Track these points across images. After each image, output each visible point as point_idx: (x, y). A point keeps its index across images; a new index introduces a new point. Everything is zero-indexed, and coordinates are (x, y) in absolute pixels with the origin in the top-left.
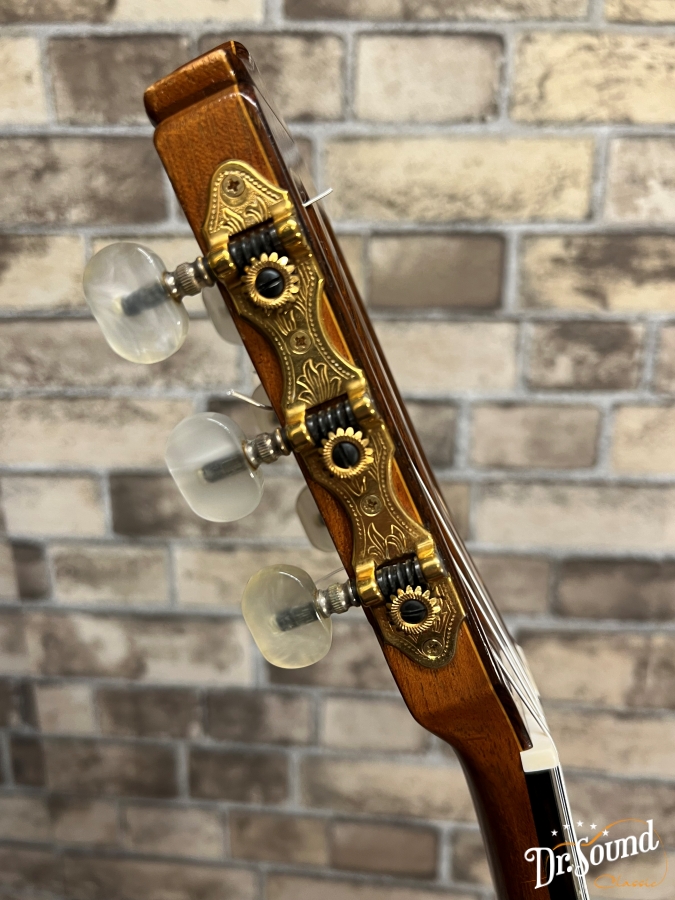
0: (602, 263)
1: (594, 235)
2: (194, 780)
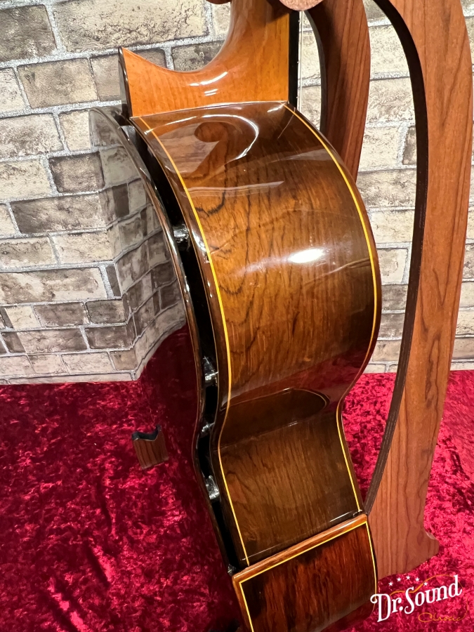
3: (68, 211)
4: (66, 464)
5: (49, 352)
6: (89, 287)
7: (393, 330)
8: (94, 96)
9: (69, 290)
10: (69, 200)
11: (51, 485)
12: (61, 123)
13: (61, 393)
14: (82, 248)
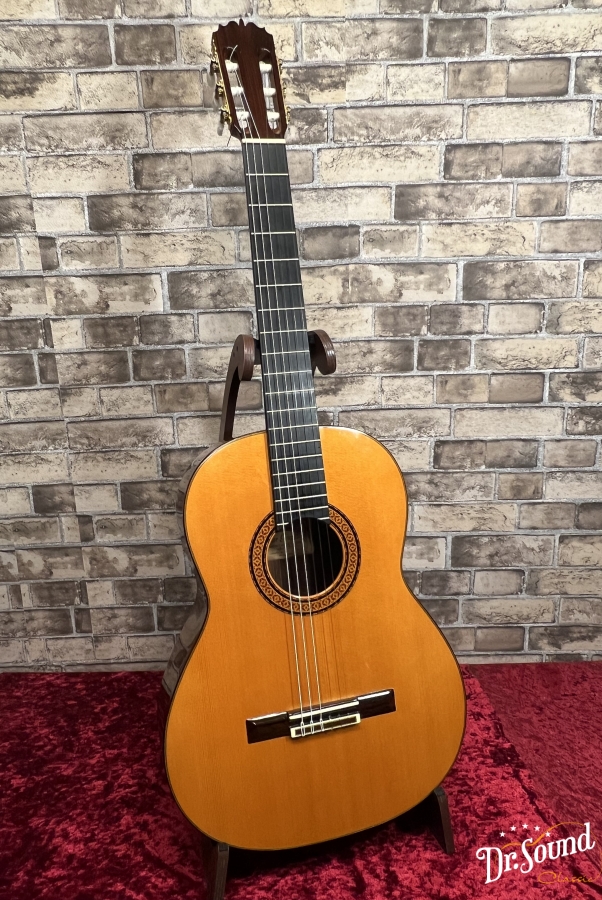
0: (304, 81)
1: (300, 68)
2: (136, 369)
3: (167, 492)
4: (129, 735)
5: (117, 632)
6: (171, 563)
7: (443, 617)
8: (205, 405)
9: (150, 565)
10: (170, 483)
11: (116, 751)
12: (178, 425)
13: (118, 680)
14: (172, 525)
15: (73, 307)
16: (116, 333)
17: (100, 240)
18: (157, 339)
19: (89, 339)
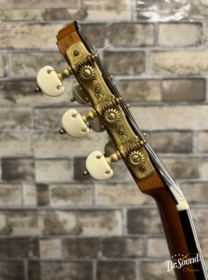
2: (99, 274)
15: (56, 231)
16: (86, 249)
17: (80, 186)
18: (116, 253)
19: (66, 253)
